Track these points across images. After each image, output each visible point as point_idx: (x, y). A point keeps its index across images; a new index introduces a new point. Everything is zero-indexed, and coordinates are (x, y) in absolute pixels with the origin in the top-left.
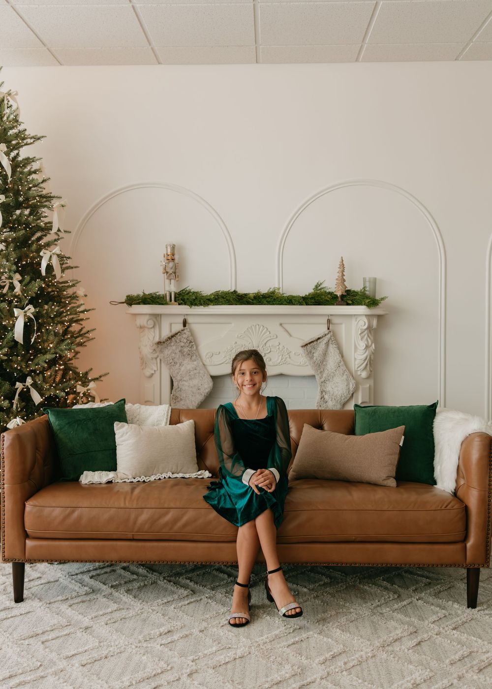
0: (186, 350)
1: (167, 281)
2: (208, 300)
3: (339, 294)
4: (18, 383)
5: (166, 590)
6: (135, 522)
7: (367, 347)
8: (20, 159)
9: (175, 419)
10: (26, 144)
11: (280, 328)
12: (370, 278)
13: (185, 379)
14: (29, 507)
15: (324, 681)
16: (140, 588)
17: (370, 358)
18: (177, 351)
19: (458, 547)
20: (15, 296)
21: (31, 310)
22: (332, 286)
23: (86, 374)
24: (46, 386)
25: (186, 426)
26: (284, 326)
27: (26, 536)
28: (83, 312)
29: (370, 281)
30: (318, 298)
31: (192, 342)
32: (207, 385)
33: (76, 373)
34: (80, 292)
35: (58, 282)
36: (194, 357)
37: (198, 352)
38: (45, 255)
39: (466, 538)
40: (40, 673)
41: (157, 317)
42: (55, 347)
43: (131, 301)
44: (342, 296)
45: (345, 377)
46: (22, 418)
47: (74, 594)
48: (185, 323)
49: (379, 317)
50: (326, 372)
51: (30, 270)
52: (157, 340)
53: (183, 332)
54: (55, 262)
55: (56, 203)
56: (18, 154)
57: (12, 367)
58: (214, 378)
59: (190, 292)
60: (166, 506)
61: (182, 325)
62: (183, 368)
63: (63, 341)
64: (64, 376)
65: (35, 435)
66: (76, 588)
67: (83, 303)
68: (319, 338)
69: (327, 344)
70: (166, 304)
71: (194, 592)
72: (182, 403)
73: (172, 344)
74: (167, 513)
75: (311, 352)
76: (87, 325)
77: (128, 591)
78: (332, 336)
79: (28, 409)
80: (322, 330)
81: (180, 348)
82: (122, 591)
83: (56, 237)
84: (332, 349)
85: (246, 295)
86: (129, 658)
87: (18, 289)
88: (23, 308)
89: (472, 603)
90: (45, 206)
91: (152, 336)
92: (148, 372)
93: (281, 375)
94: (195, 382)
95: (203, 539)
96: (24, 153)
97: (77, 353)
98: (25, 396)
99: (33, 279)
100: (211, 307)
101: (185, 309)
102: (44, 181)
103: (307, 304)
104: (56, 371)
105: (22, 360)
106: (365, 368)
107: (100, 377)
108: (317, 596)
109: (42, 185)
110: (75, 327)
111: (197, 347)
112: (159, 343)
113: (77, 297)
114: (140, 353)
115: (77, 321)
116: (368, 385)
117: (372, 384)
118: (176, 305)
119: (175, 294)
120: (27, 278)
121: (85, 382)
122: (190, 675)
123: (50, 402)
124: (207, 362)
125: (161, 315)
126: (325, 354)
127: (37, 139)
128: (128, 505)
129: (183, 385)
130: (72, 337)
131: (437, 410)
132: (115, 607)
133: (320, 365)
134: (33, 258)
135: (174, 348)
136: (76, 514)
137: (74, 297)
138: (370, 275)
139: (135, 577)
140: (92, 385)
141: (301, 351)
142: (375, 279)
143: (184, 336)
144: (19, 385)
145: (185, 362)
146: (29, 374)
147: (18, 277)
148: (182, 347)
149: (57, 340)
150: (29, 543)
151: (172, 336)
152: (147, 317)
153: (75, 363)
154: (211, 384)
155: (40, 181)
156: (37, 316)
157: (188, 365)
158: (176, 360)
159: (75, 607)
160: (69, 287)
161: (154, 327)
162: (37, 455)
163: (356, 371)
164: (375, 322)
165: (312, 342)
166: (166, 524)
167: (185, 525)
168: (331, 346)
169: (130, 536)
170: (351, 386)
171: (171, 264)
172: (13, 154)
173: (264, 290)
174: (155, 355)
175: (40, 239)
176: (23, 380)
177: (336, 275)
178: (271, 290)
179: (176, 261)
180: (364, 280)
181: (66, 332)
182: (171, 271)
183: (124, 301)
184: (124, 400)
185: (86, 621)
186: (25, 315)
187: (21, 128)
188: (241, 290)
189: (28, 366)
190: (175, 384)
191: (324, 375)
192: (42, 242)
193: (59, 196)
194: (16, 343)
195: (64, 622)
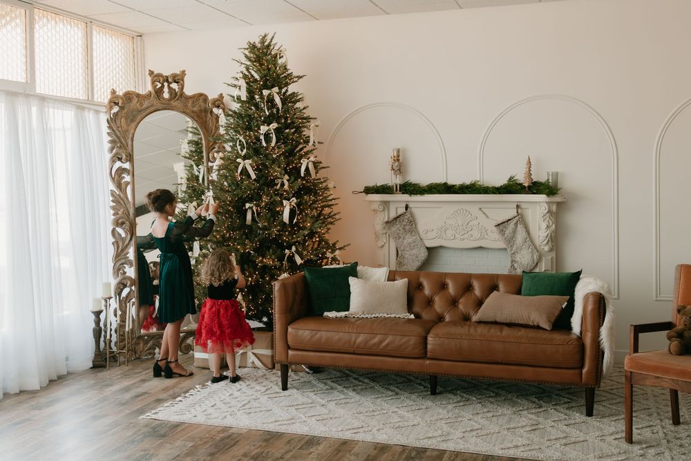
0: (407, 227)
1: (394, 176)
2: (424, 190)
3: (526, 185)
4: (286, 250)
5: (379, 391)
6: (355, 342)
7: (548, 227)
8: (288, 94)
9: (392, 277)
10: (293, 82)
11: (480, 212)
12: (552, 173)
13: (407, 249)
14: (290, 329)
15: (459, 440)
16: (362, 389)
17: (551, 236)
18: (401, 228)
19: (576, 371)
20: (285, 191)
21: (294, 200)
22: (521, 178)
23: (334, 244)
24: (305, 253)
25: (401, 283)
26: (483, 210)
27: (289, 347)
28: (331, 200)
29: (552, 175)
30: (512, 188)
31: (412, 222)
32: (423, 254)
33: (327, 243)
34: (331, 186)
35: (314, 179)
36: (414, 233)
37: (417, 229)
38: (304, 162)
39: (582, 366)
40: (293, 421)
41: (386, 204)
42: (312, 226)
43: (368, 190)
44: (529, 187)
45: (530, 250)
46: (289, 274)
47: (319, 389)
48: (407, 207)
49: (559, 204)
50: (515, 246)
51: (294, 173)
52: (386, 220)
53: (405, 214)
54: (311, 166)
55: (312, 124)
56: (287, 90)
57: (282, 240)
58: (428, 249)
59: (411, 184)
60: (375, 332)
61: (405, 209)
63: (317, 221)
64: (319, 245)
65: (295, 284)
66: (322, 386)
67: (332, 194)
68: (509, 220)
69: (516, 224)
70: (392, 193)
71: (397, 394)
72: (405, 267)
73: (397, 223)
74: (375, 338)
75: (502, 231)
76: (335, 209)
77: (354, 390)
78: (520, 219)
79: (293, 267)
80: (513, 213)
81: (403, 226)
82: (350, 389)
83: (313, 148)
84: (520, 228)
85: (453, 186)
86: (345, 420)
87: (286, 187)
88: (289, 200)
89: (590, 413)
90: (305, 127)
91: (383, 217)
92: (380, 243)
93: (481, 248)
94: (414, 252)
95: (399, 355)
96: (292, 89)
97: (329, 229)
98: (291, 259)
99: (296, 179)
100: (426, 195)
101: (406, 197)
102: (304, 108)
103: (500, 193)
104: (314, 242)
105: (289, 234)
106: (548, 243)
107: (344, 247)
108: (481, 402)
109: (304, 111)
110: (327, 211)
111: (416, 225)
112: (387, 222)
113: (328, 188)
114: (374, 229)
115: (329, 206)
116: (550, 257)
117: (554, 256)
119: (400, 185)
120: (293, 179)
121: (333, 249)
122: (378, 430)
123: (308, 263)
124: (423, 236)
125: (389, 202)
126: (514, 232)
127: (300, 77)
128: (350, 331)
129: (405, 254)
130: (324, 218)
131: (581, 276)
132: (343, 397)
133: (510, 241)
134: (296, 164)
135: (399, 226)
136: (318, 336)
137: (327, 188)
138: (553, 169)
139: (361, 383)
140: (337, 252)
141: (495, 229)
142: (557, 173)
143: (406, 217)
144: (287, 251)
145: (407, 236)
146: (294, 244)
147: (286, 177)
149: (312, 221)
150: (290, 352)
151: (397, 217)
152: (379, 203)
153: (326, 236)
154: (426, 254)
155: (302, 108)
156: (298, 204)
157: (409, 239)
158: (400, 235)
159: (318, 395)
160: (321, 183)
161: (384, 210)
162: (296, 297)
163: (540, 246)
164: (554, 208)
165: (504, 223)
166: (374, 344)
167: (387, 345)
168: (519, 226)
169: (352, 352)
170: (535, 257)
171: (396, 164)
172: (283, 90)
173: (468, 182)
174: (385, 231)
175: (301, 149)
176: (290, 249)
177: (524, 170)
178: (473, 182)
179: (401, 161)
180: (548, 173)
181: (320, 215)
182: (396, 169)
183: (363, 191)
184: (357, 263)
185: (323, 402)
186: (290, 205)
187: (289, 72)
188: (451, 182)
189: (293, 238)
190: (400, 253)
191: (514, 248)
192: (302, 153)
193: (315, 117)
194: (285, 223)
195: (310, 401)
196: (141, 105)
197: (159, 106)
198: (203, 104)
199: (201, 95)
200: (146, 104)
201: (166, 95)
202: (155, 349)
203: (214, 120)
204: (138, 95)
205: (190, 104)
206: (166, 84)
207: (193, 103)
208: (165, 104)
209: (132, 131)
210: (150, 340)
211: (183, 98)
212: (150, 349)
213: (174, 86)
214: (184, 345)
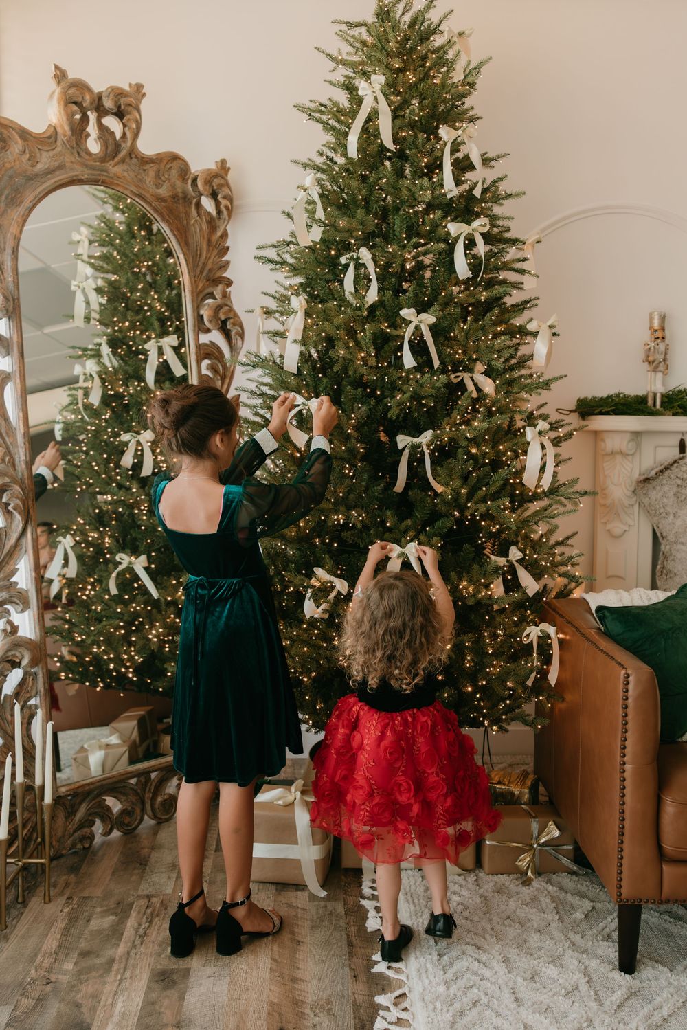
13: (682, 540)
18: (671, 494)
27: (661, 855)
41: (637, 436)
43: (586, 409)
48: (682, 447)
52: (638, 474)
53: (682, 462)
61: (677, 450)
62: (679, 522)
73: (664, 482)
81: (675, 489)
91: (629, 471)
92: (618, 527)
101: (683, 423)
107: (568, 538)
118: (669, 415)
119: (662, 396)
125: (643, 433)
129: (678, 551)
135: (666, 488)
143: (682, 468)
147: (480, 367)
148: (678, 486)
150: (667, 872)
151: (665, 469)
152: (628, 436)
158: (668, 509)
161: (634, 453)
171: (662, 346)
174: (633, 501)
182: (660, 358)
183: (574, 408)
190: (665, 549)
196: (33, 160)
197: (79, 171)
198: (179, 183)
199: (175, 158)
200: (45, 161)
201: (93, 146)
202: (94, 823)
203: (205, 227)
204: (24, 134)
205: (149, 177)
206: (92, 116)
207: (158, 175)
208: (92, 168)
209: (14, 229)
210: (80, 803)
211: (134, 160)
212: (81, 826)
213: (112, 123)
214: (160, 799)
